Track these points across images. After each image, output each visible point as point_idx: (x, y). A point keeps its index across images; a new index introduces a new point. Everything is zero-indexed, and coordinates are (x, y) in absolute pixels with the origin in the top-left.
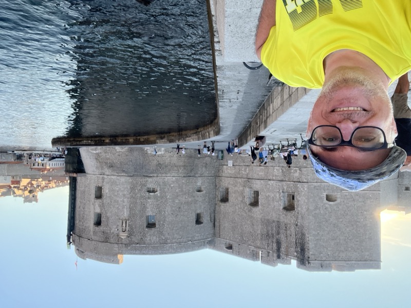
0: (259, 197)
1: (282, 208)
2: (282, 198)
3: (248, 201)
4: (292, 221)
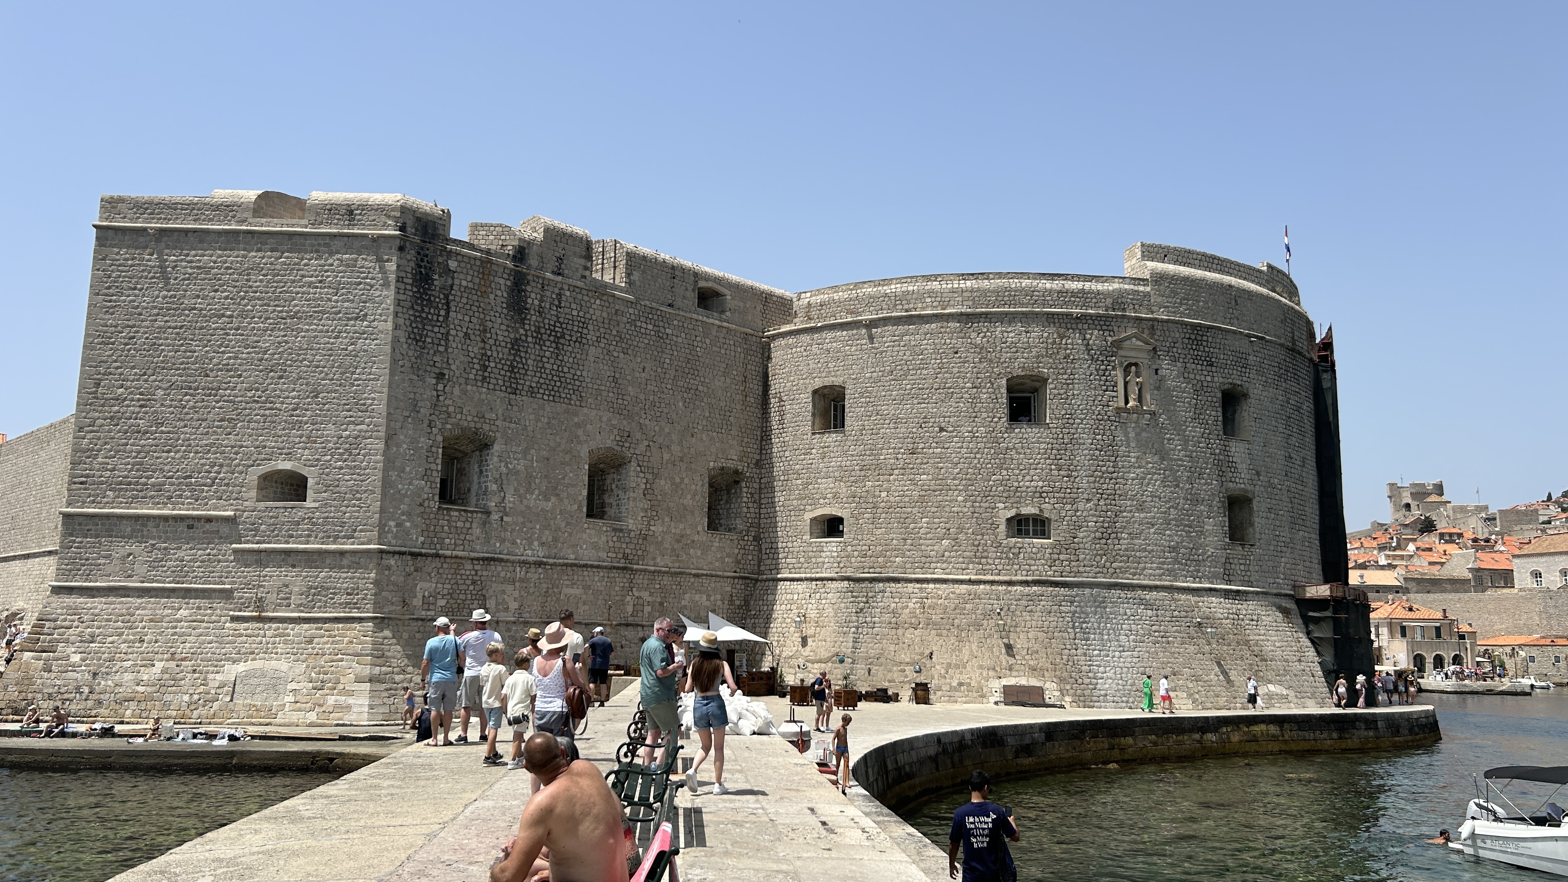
0: (585, 493)
1: (497, 448)
2: (494, 487)
3: (633, 476)
4: (457, 391)
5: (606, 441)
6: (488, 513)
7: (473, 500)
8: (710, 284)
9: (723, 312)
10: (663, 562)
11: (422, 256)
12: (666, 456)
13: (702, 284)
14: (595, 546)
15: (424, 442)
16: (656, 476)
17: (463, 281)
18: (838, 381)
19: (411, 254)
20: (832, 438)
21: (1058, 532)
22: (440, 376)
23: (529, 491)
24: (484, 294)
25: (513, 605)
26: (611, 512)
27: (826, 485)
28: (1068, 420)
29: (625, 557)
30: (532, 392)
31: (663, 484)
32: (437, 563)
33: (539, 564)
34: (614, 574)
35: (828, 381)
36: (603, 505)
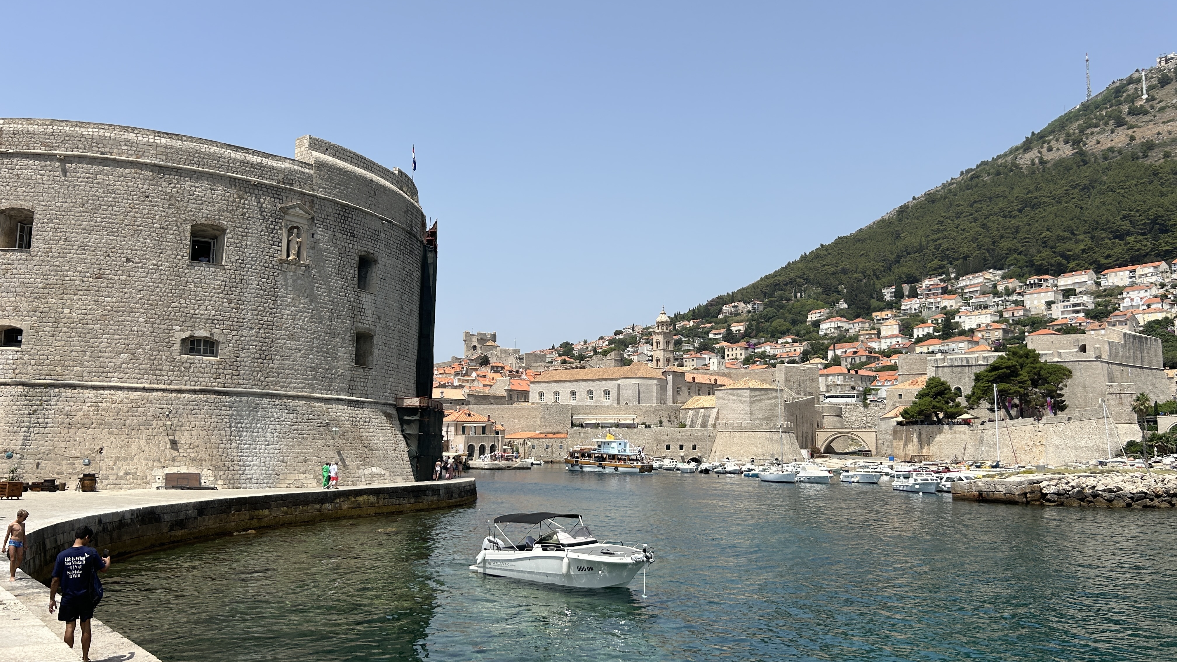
18: (27, 205)
20: (16, 257)
21: (224, 352)
27: (5, 298)
28: (240, 265)
35: (16, 204)
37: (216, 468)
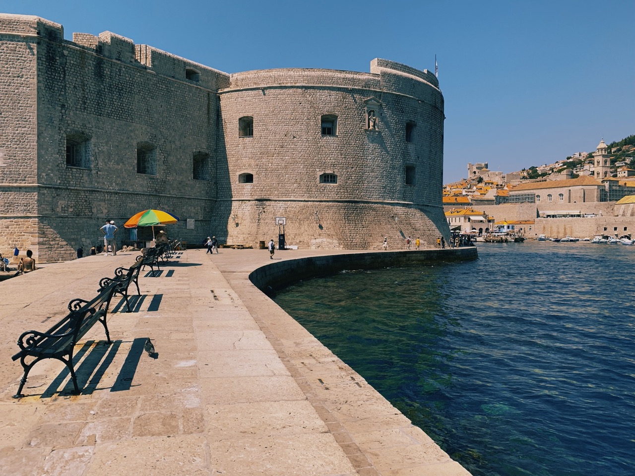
0: (136, 162)
1: (93, 140)
2: (93, 158)
3: (158, 154)
4: (71, 114)
5: (145, 139)
6: (91, 170)
7: (83, 164)
8: (191, 68)
9: (198, 81)
10: (174, 193)
11: (49, 48)
12: (173, 146)
13: (188, 68)
14: (142, 186)
15: (57, 137)
16: (169, 155)
17: (71, 61)
18: (250, 114)
19: (44, 46)
20: (248, 140)
21: (340, 181)
22: (63, 106)
23: (109, 160)
24: (82, 68)
25: (105, 211)
26: (149, 170)
27: (245, 161)
28: (346, 134)
29: (156, 190)
30: (108, 115)
31: (172, 159)
32: (67, 192)
33: (116, 193)
34: (151, 198)
35: (245, 115)
36: (145, 168)
37: (340, 239)
